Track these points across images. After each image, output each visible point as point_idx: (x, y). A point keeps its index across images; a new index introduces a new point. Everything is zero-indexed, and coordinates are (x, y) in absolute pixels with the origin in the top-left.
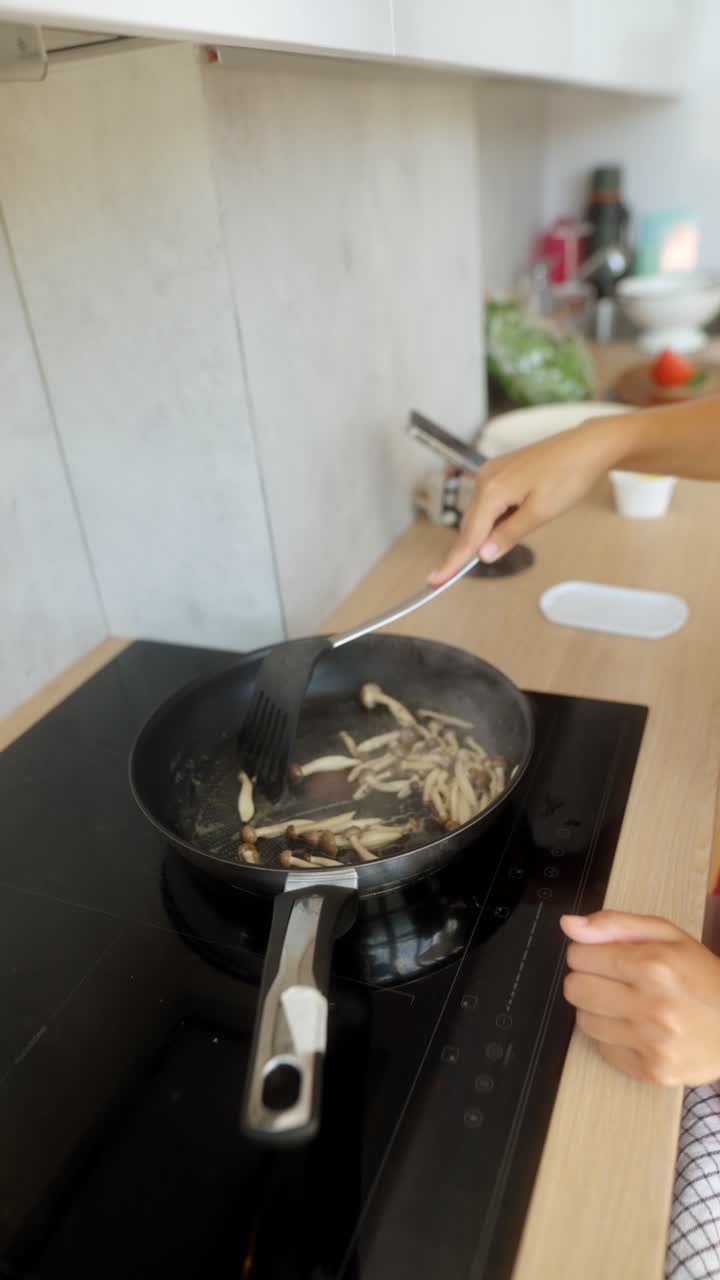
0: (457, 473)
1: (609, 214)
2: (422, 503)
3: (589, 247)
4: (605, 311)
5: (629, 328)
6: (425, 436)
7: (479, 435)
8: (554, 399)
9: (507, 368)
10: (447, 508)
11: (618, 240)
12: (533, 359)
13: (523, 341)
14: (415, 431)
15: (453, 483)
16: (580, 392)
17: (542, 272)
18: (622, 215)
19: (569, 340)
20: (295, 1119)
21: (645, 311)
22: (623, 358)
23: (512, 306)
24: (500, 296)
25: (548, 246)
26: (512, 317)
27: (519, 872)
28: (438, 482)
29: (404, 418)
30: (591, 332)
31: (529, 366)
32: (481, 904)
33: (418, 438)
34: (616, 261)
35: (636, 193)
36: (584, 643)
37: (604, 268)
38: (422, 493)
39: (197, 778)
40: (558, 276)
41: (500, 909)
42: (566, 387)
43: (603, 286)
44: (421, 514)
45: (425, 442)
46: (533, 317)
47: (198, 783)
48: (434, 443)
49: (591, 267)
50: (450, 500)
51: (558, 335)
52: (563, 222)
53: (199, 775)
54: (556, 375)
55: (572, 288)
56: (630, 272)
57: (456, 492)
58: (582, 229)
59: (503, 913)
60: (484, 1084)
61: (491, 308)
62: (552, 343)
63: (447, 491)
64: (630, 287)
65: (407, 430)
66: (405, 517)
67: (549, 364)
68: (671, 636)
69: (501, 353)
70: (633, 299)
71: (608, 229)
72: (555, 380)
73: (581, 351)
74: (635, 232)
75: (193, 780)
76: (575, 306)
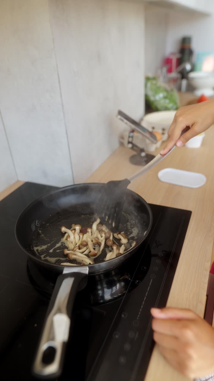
0: (133, 131)
1: (187, 52)
2: (122, 141)
3: (180, 62)
4: (184, 83)
5: (191, 88)
6: (122, 118)
7: (142, 119)
8: (166, 109)
9: (152, 98)
10: (129, 142)
11: (189, 60)
12: (160, 96)
13: (157, 90)
14: (119, 117)
15: (132, 134)
16: (175, 107)
17: (165, 70)
18: (191, 53)
19: (172, 90)
20: (53, 368)
21: (197, 83)
22: (189, 97)
23: (154, 78)
24: (150, 75)
25: (168, 61)
26: (154, 82)
27: (145, 268)
28: (127, 134)
29: (116, 112)
30: (179, 89)
31: (159, 98)
32: (131, 279)
33: (121, 119)
34: (188, 67)
35: (195, 46)
36: (172, 188)
37: (184, 69)
38: (122, 137)
39: (40, 230)
40: (170, 71)
41: (138, 281)
42: (170, 105)
43: (184, 75)
44: (122, 144)
45: (122, 120)
46: (161, 83)
47: (40, 231)
48: (125, 121)
49: (180, 68)
50: (130, 140)
51: (168, 88)
52: (173, 54)
53: (41, 229)
54: (167, 101)
55: (174, 74)
56: (193, 70)
57: (132, 137)
58: (178, 56)
59: (139, 283)
60: (127, 347)
61: (147, 79)
62: (166, 91)
63: (129, 137)
64: (192, 75)
65: (117, 116)
66: (116, 145)
67: (165, 98)
68: (200, 188)
69: (150, 93)
70: (193, 78)
71: (186, 57)
72: (167, 103)
73: (176, 94)
74: (194, 58)
75: (39, 230)
76: (174, 80)
